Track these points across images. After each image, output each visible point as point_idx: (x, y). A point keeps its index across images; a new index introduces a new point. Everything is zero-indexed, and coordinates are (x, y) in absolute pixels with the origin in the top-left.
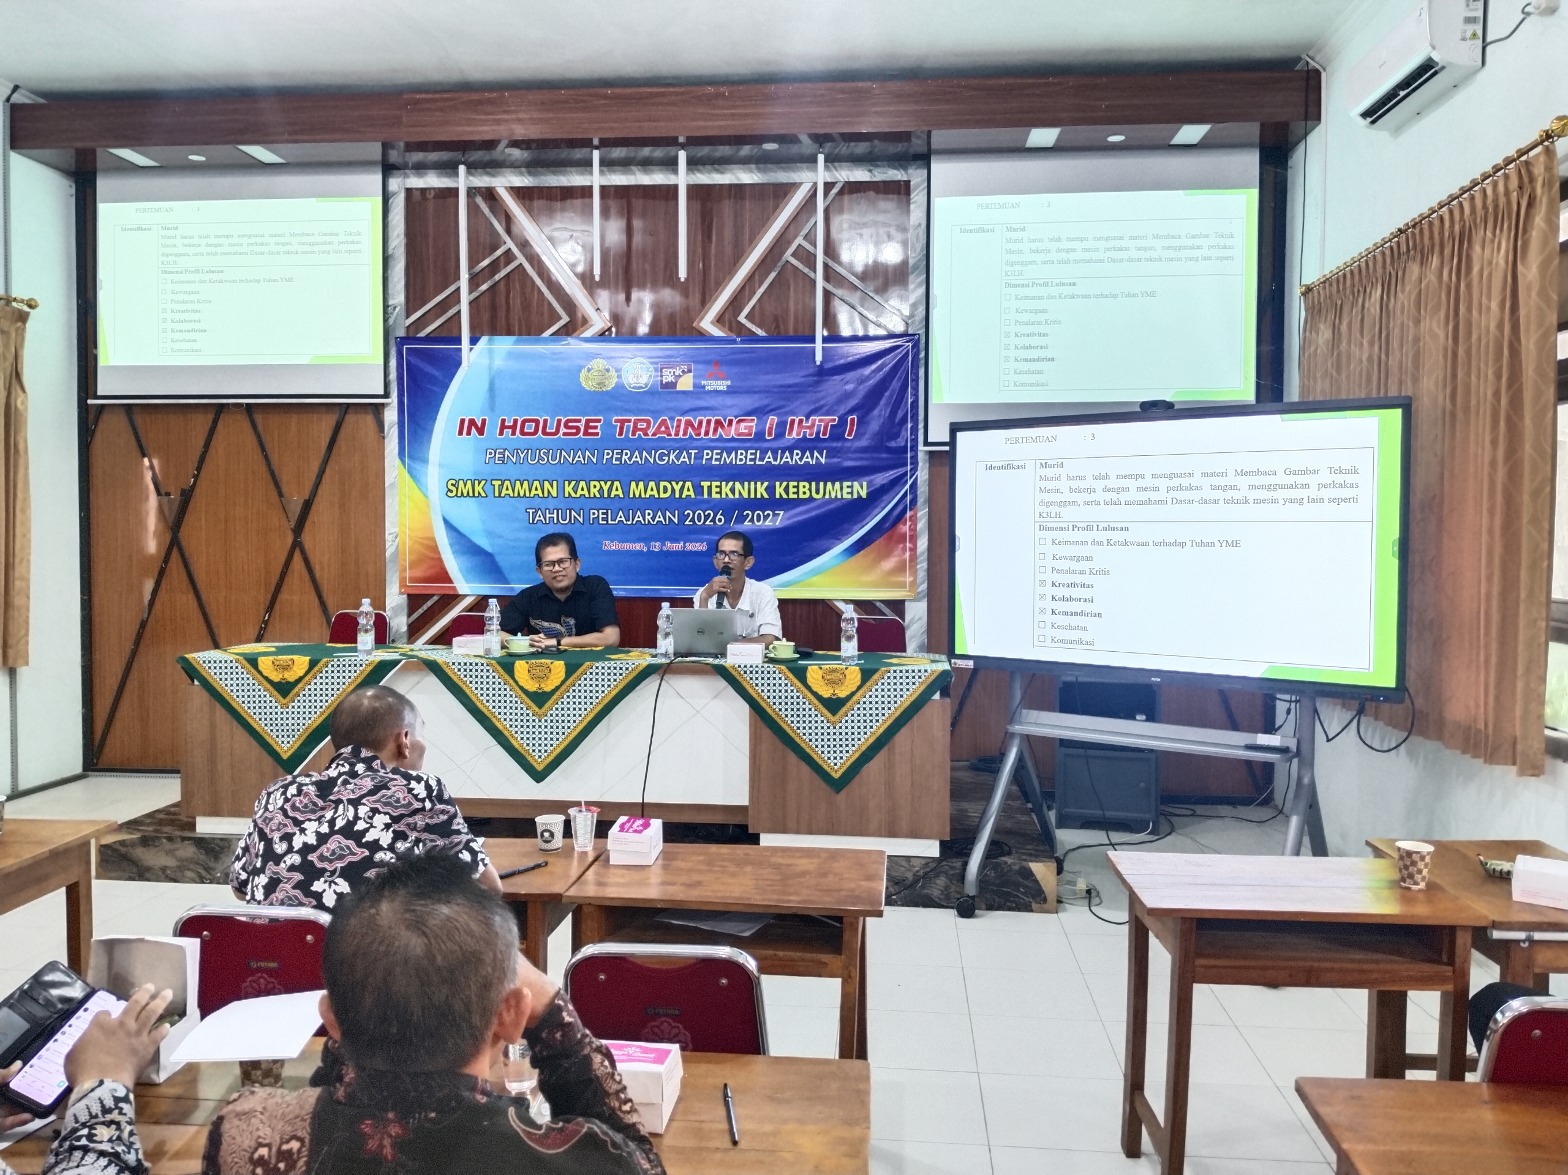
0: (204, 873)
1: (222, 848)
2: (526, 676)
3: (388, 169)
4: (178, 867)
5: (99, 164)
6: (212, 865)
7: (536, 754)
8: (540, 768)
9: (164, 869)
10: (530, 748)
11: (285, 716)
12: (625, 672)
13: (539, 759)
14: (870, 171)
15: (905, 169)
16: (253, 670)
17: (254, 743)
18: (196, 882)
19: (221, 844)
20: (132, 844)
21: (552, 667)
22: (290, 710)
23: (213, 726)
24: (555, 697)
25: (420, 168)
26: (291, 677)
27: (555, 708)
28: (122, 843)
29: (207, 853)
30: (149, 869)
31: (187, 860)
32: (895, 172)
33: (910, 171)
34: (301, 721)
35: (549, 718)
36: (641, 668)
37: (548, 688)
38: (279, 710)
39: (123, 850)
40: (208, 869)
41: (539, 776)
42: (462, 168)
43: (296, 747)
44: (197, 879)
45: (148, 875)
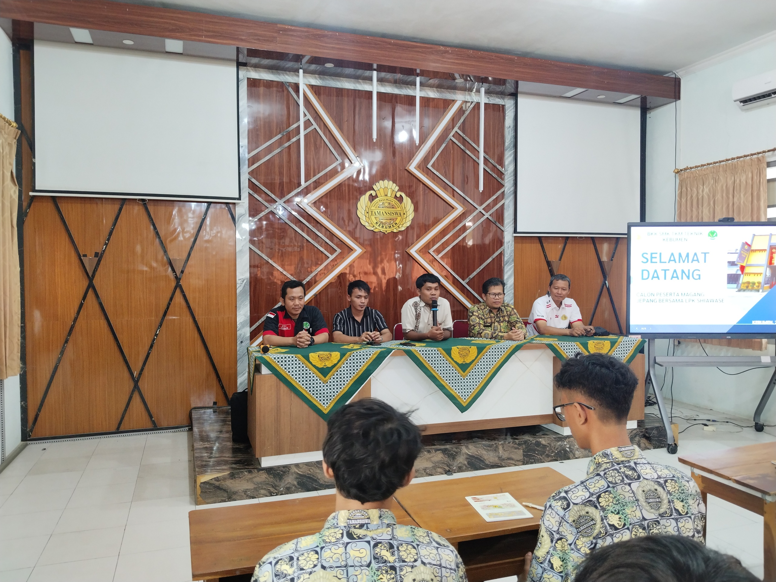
0: (272, 490)
1: (284, 472)
2: (458, 355)
3: (239, 64)
4: (255, 488)
5: (35, 36)
6: (277, 483)
7: (463, 398)
8: (464, 405)
9: (245, 492)
10: (460, 395)
11: (325, 388)
12: (506, 350)
13: (464, 400)
14: (488, 98)
15: (503, 99)
16: (306, 362)
17: (305, 406)
18: (267, 496)
19: (284, 470)
20: (224, 479)
21: (470, 350)
22: (329, 384)
23: (278, 399)
24: (472, 365)
25: (256, 66)
26: (329, 364)
27: (472, 371)
28: (217, 479)
29: (274, 477)
30: (235, 493)
31: (261, 483)
32: (499, 100)
33: (506, 100)
34: (335, 390)
35: (468, 377)
36: (514, 347)
37: (468, 362)
38: (322, 385)
39: (217, 483)
40: (274, 487)
41: (463, 409)
42: (301, 71)
43: (332, 406)
44: (268, 494)
45: (234, 497)
